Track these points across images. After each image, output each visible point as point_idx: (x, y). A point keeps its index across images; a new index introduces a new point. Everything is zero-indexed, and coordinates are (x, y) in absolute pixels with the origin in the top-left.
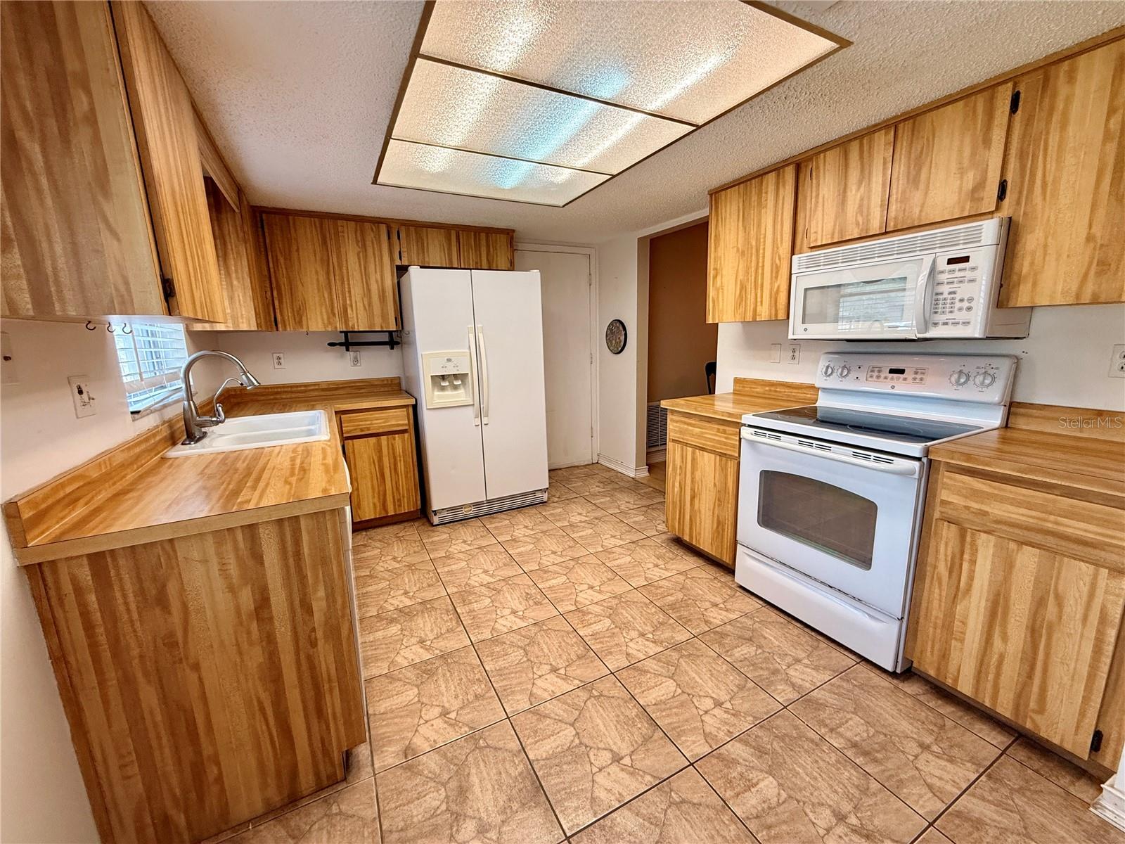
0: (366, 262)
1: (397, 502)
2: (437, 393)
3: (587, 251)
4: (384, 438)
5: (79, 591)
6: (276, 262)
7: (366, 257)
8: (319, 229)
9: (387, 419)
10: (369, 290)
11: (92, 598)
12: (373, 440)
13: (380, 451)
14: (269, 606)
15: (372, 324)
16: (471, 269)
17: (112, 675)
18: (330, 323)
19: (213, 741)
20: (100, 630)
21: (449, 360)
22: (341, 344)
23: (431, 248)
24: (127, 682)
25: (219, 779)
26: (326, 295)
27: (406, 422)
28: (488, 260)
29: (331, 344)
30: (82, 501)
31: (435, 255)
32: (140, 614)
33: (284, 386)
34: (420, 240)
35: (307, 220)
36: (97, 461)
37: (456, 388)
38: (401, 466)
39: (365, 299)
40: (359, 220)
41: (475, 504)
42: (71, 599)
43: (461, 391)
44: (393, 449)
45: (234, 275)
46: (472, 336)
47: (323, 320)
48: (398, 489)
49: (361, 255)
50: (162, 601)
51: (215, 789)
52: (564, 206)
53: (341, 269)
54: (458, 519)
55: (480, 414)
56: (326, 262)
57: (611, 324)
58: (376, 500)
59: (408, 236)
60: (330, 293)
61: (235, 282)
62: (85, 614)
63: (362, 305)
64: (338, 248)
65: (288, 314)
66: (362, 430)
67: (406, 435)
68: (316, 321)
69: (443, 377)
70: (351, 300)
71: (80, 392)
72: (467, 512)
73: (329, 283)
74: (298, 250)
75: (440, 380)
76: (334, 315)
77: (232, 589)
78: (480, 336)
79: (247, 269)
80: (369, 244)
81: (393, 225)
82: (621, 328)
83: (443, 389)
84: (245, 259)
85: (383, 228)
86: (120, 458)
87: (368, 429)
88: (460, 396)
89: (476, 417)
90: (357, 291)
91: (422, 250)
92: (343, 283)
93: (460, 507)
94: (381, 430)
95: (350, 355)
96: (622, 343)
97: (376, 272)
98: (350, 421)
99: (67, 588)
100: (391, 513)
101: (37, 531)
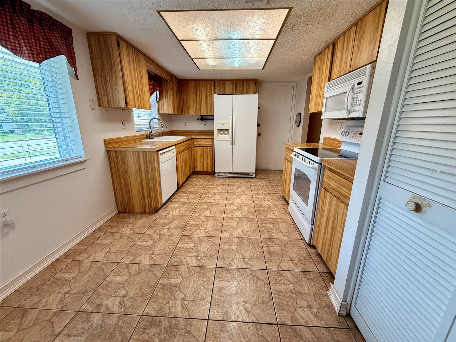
1: (207, 168)
2: (219, 135)
3: (293, 84)
4: (205, 148)
5: (113, 157)
6: (184, 95)
7: (207, 92)
8: (195, 84)
9: (206, 142)
10: (207, 102)
11: (115, 159)
12: (202, 148)
13: (203, 151)
14: (141, 169)
15: (207, 113)
16: (233, 94)
17: (118, 175)
18: (196, 112)
19: (132, 193)
20: (116, 165)
21: (223, 125)
22: (200, 119)
23: (227, 87)
24: (120, 177)
25: (133, 202)
26: (195, 104)
27: (211, 144)
28: (246, 90)
29: (198, 119)
30: (119, 144)
31: (228, 89)
32: (121, 164)
33: (186, 131)
34: (223, 84)
35: (192, 81)
36: (124, 138)
37: (226, 134)
38: (209, 157)
39: (206, 105)
40: (206, 80)
41: (229, 173)
42: (112, 158)
43: (227, 135)
44: (207, 152)
45: (169, 99)
46: (231, 117)
47: (194, 111)
48: (207, 164)
50: (124, 163)
51: (132, 203)
52: (263, 69)
53: (200, 96)
54: (222, 176)
55: (232, 143)
56: (196, 94)
57: (297, 114)
58: (201, 166)
59: (220, 84)
60: (197, 104)
61: (169, 101)
62: (114, 162)
64: (200, 89)
65: (186, 110)
66: (199, 144)
67: (211, 148)
68: (192, 112)
69: (222, 130)
70: (202, 105)
71: (123, 123)
72: (226, 175)
73: (197, 101)
74: (189, 91)
75: (221, 131)
76: (197, 110)
77: (135, 164)
78: (234, 117)
79: (171, 97)
80: (208, 88)
81: (215, 81)
82: (299, 116)
83: (222, 134)
84: (171, 96)
85: (213, 82)
86: (130, 138)
87: (200, 144)
88: (227, 137)
89: (231, 144)
90: (204, 102)
91: (224, 88)
92: (200, 101)
93: (224, 173)
94: (204, 145)
95: (203, 122)
96: (299, 122)
97: (209, 96)
98: (196, 142)
99: (112, 157)
100: (205, 171)
101: (109, 145)
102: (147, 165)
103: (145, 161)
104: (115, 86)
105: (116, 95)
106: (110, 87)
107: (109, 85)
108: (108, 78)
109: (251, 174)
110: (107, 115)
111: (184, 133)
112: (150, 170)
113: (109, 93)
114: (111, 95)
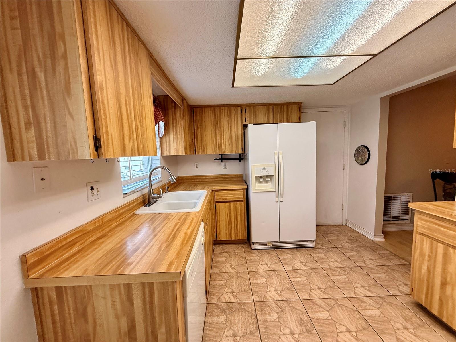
0: (231, 124)
1: (237, 234)
2: (257, 184)
3: (343, 109)
4: (233, 203)
5: (51, 303)
6: (197, 126)
7: (231, 122)
8: (213, 112)
9: (234, 195)
10: (231, 136)
11: (56, 307)
12: (227, 204)
13: (230, 209)
14: (135, 332)
15: (231, 151)
16: (278, 123)
18: (215, 151)
20: (58, 325)
21: (264, 169)
22: (219, 159)
23: (260, 115)
26: (214, 139)
27: (243, 197)
28: (287, 118)
29: (216, 160)
30: (78, 244)
31: (261, 117)
32: (75, 321)
33: (197, 176)
34: (255, 111)
35: (209, 108)
36: (93, 222)
37: (267, 182)
38: (239, 217)
39: (230, 140)
40: (229, 106)
41: (273, 242)
42: (48, 306)
43: (270, 184)
44: (236, 209)
45: (178, 133)
46: (277, 157)
47: (212, 150)
48: (237, 228)
49: (229, 121)
52: (333, 84)
53: (220, 127)
54: (264, 248)
55: (278, 196)
56: (215, 125)
57: (359, 148)
58: (227, 232)
59: (249, 111)
60: (216, 139)
61: (179, 136)
62: (53, 315)
63: (228, 143)
64: (220, 120)
65: (200, 147)
66: (223, 199)
67: (242, 203)
68: (210, 150)
69: (261, 177)
70: (224, 141)
71: (92, 189)
72: (269, 246)
73: (216, 134)
74: (205, 122)
75: (259, 178)
76: (217, 147)
77: (117, 317)
78: (281, 157)
79: (183, 131)
80: (233, 116)
81: (243, 107)
82: (366, 150)
83: (261, 182)
84: (183, 128)
85: (239, 108)
87: (226, 199)
88: (269, 186)
89: (277, 197)
90: (226, 136)
91: (256, 117)
92: (221, 134)
93: (266, 243)
94: (231, 200)
95: (223, 164)
96: (366, 159)
97: (235, 128)
98: (219, 195)
99: (47, 300)
100: (233, 239)
101: (34, 271)
102: (153, 318)
103: (148, 306)
104: (65, 101)
105: (65, 126)
106: (46, 102)
107: (43, 98)
108: (41, 76)
109: (309, 243)
110: (43, 179)
111: (195, 179)
112: (163, 330)
113: (42, 120)
114: (49, 125)
